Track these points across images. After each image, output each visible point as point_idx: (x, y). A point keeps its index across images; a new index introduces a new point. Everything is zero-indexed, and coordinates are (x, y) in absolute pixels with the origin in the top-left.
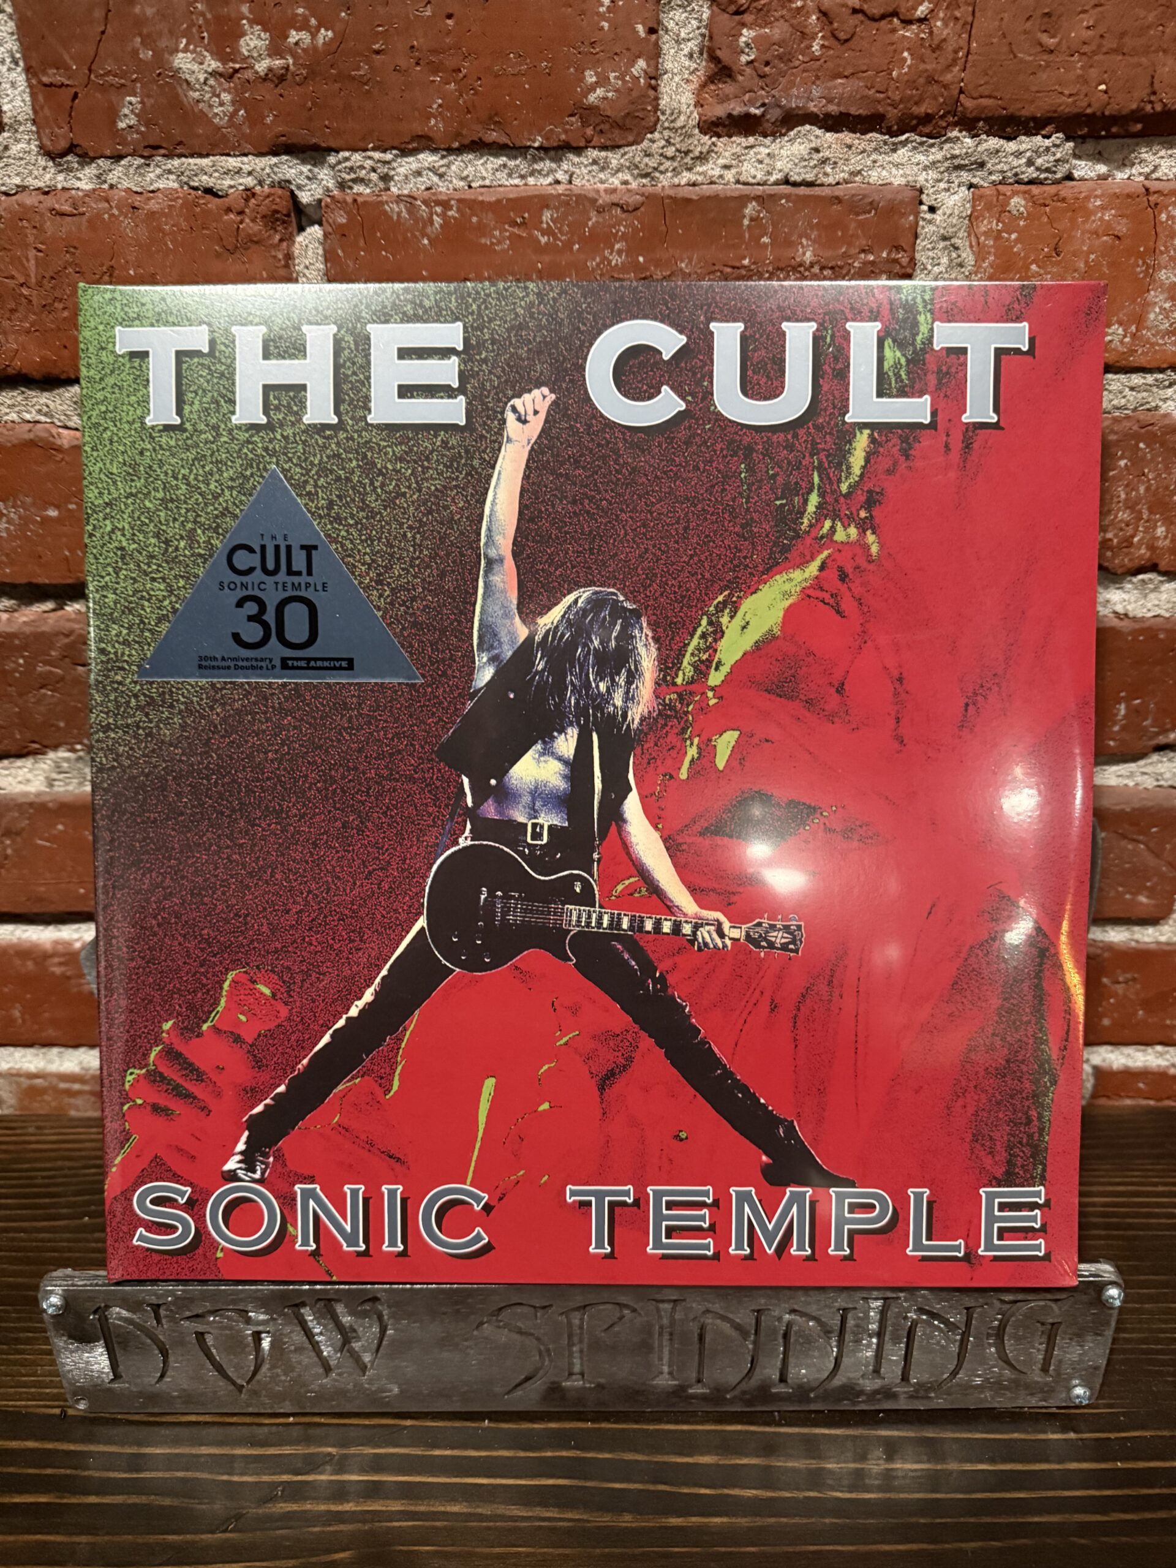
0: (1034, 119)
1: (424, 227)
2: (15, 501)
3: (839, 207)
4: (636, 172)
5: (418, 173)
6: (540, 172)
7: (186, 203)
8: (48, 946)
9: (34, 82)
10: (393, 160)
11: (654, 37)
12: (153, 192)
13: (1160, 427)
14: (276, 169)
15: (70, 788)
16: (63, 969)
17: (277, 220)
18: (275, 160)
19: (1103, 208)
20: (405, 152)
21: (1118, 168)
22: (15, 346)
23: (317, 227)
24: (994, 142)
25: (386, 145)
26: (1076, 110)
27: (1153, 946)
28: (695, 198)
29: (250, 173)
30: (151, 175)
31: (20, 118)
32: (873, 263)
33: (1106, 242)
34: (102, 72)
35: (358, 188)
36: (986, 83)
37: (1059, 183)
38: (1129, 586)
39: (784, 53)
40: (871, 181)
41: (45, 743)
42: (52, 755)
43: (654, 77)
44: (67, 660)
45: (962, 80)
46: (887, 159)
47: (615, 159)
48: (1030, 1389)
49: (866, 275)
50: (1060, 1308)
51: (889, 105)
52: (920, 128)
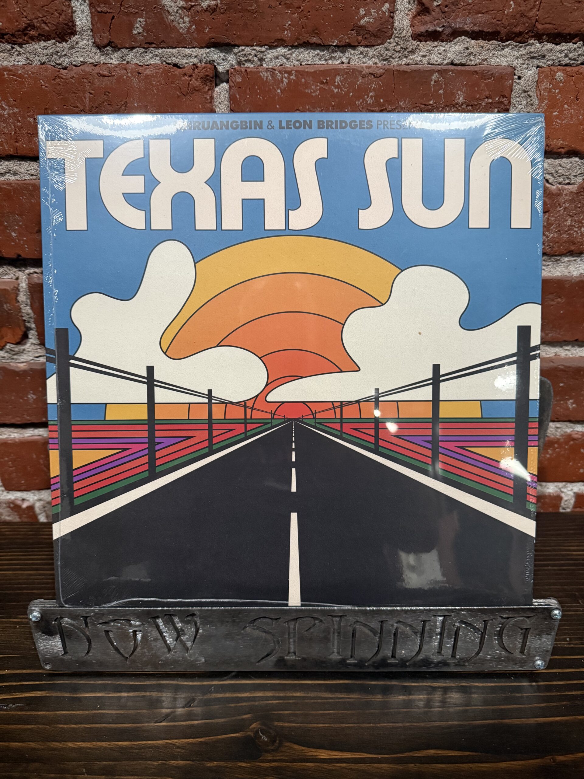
0: (569, 34)
1: (279, 84)
3: (477, 76)
4: (381, 58)
5: (277, 58)
6: (334, 58)
7: (164, 70)
9: (93, 10)
10: (266, 51)
12: (148, 65)
14: (208, 55)
17: (207, 79)
18: (208, 50)
20: (271, 47)
23: (225, 84)
24: (550, 46)
25: (262, 43)
28: (409, 71)
29: (196, 57)
30: (147, 57)
31: (85, 28)
32: (491, 103)
34: (127, 6)
35: (247, 65)
36: (549, 17)
37: (579, 66)
39: (455, 1)
40: (492, 64)
43: (392, 11)
45: (537, 15)
46: (499, 53)
47: (371, 52)
48: (515, 661)
49: (487, 109)
50: (530, 621)
51: (503, 27)
52: (516, 38)
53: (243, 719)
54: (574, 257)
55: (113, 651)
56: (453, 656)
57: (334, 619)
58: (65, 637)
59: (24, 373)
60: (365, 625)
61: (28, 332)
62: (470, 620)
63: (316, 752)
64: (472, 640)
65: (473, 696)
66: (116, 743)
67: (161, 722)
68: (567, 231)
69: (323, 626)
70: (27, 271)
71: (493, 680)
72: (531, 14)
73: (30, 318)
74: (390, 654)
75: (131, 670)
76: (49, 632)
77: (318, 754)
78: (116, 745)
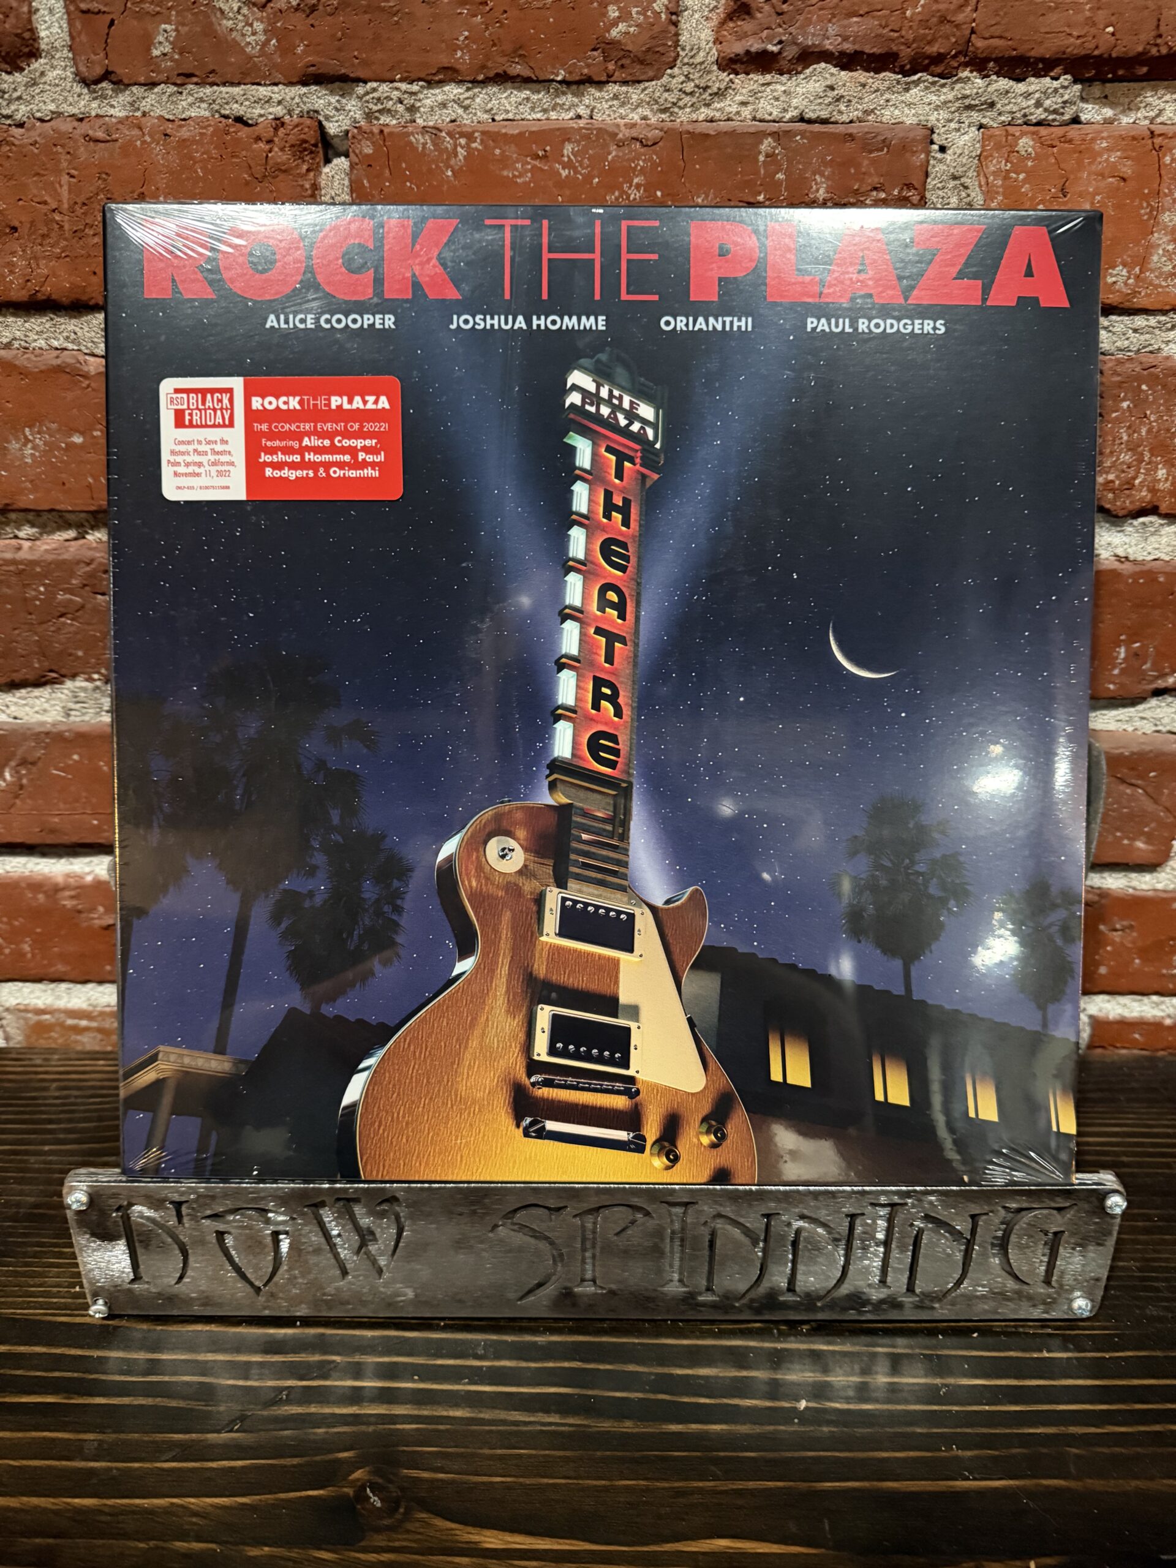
0: (1042, 60)
1: (448, 159)
2: (41, 425)
3: (852, 145)
4: (655, 107)
5: (443, 105)
6: (562, 106)
7: (217, 130)
8: (60, 880)
9: (72, 8)
10: (419, 92)
12: (184, 120)
13: (1163, 370)
14: (305, 99)
15: (87, 718)
16: (74, 902)
17: (305, 149)
18: (304, 90)
19: (1108, 150)
20: (430, 83)
21: (1123, 112)
22: (46, 271)
23: (343, 159)
24: (1004, 83)
25: (413, 76)
26: (1083, 53)
27: (1150, 893)
28: (713, 133)
29: (280, 103)
30: (184, 103)
31: (56, 44)
32: (884, 200)
33: (1112, 183)
35: (385, 119)
36: (997, 24)
37: (1067, 125)
38: (1130, 529)
40: (884, 120)
41: (63, 671)
42: (69, 684)
43: (675, 12)
44: (87, 588)
45: (974, 20)
46: (900, 98)
47: (635, 94)
51: (903, 44)
52: (932, 68)
53: (338, 1460)
63: (478, 1534)
66: (69, 1500)
67: (168, 1461)
72: (960, 17)
77: (483, 1539)
78: (68, 1504)
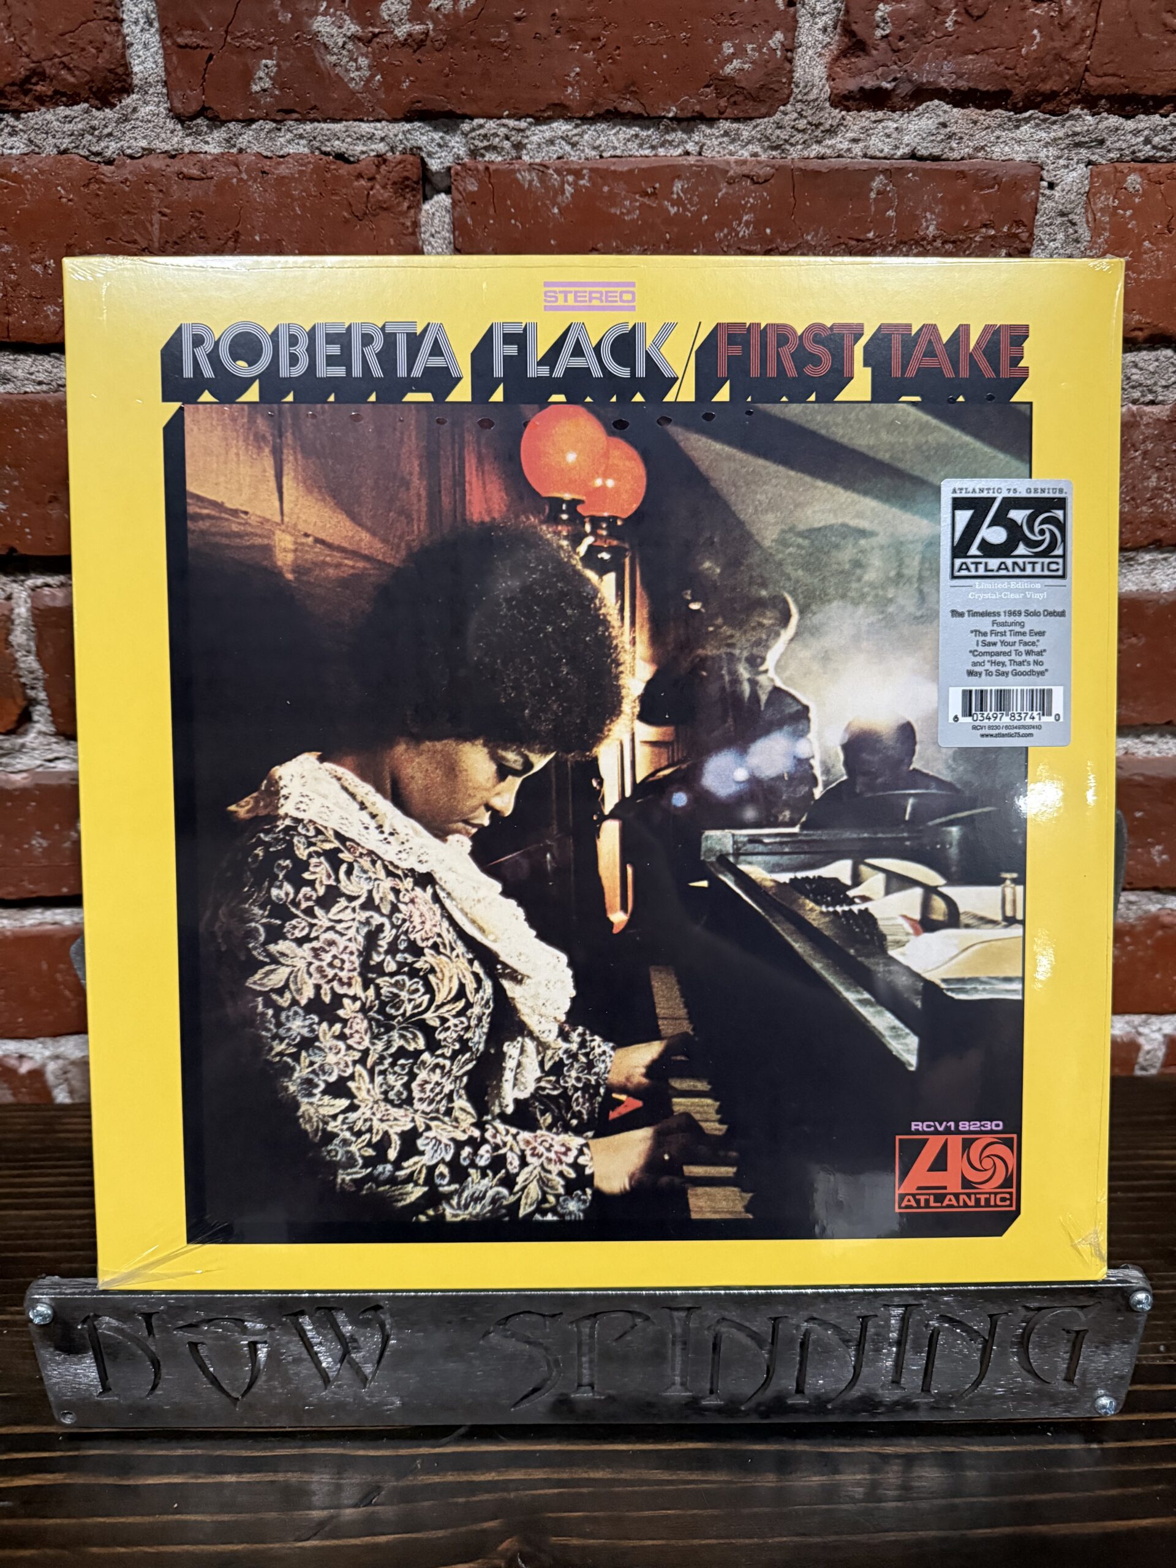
0: (1154, 97)
1: (555, 196)
3: (964, 182)
4: (766, 144)
5: (551, 142)
7: (317, 167)
9: (169, 42)
10: (528, 128)
11: (792, 9)
12: (282, 157)
14: (408, 136)
17: (407, 186)
18: (408, 126)
20: (539, 120)
23: (443, 196)
24: (1114, 120)
25: (521, 112)
28: (824, 170)
29: (382, 139)
30: (282, 140)
31: (150, 80)
32: (993, 237)
34: (239, 34)
35: (490, 156)
36: (1111, 62)
37: (1173, 161)
39: (919, 28)
40: (994, 156)
43: (790, 49)
45: (1088, 58)
46: (1011, 135)
47: (746, 131)
48: (1054, 1399)
49: (986, 249)
50: (1086, 1316)
51: (1017, 81)
52: (1044, 105)
53: (484, 1531)
54: (1162, 553)
55: (205, 1384)
56: (926, 1389)
57: (676, 1314)
58: (105, 1357)
59: (22, 795)
60: (740, 1327)
61: (31, 709)
62: (960, 1314)
64: (965, 1356)
65: (968, 1473)
67: (308, 1539)
68: (1149, 500)
69: (651, 1329)
70: (30, 583)
71: (1007, 1438)
73: (34, 679)
74: (792, 1387)
75: (246, 1424)
76: (70, 1347)
